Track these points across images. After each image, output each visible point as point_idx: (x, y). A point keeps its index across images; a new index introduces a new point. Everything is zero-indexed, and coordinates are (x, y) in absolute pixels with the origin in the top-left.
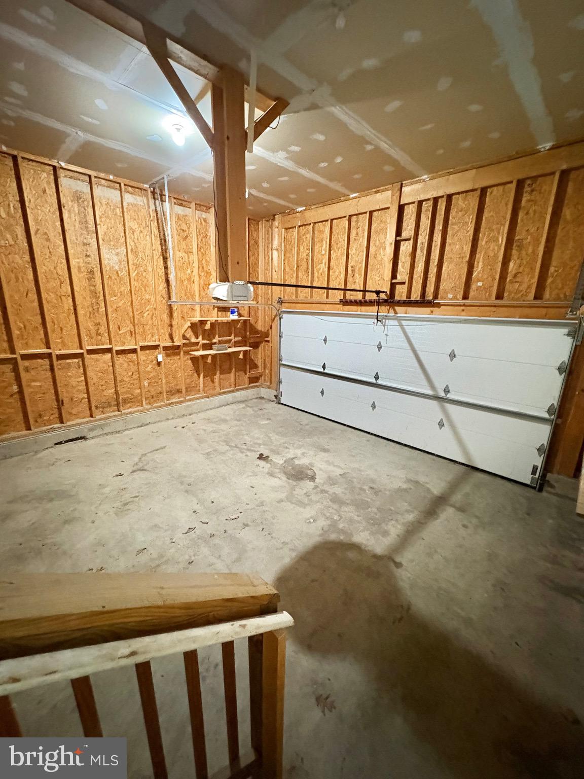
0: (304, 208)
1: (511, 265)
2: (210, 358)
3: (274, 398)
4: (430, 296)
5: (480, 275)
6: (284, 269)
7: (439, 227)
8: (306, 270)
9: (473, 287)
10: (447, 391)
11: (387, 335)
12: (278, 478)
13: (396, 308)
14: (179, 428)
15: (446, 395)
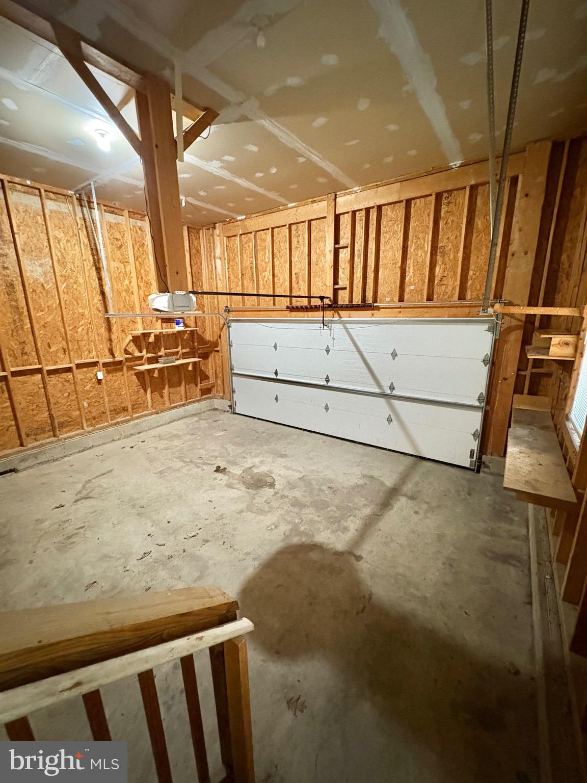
0: (245, 217)
1: (437, 269)
2: (156, 372)
3: (228, 409)
4: (370, 300)
5: (412, 280)
6: (229, 278)
7: (372, 235)
8: (251, 278)
9: (407, 290)
10: (392, 388)
11: (334, 339)
12: (237, 488)
13: (340, 312)
14: (128, 449)
15: (392, 391)
